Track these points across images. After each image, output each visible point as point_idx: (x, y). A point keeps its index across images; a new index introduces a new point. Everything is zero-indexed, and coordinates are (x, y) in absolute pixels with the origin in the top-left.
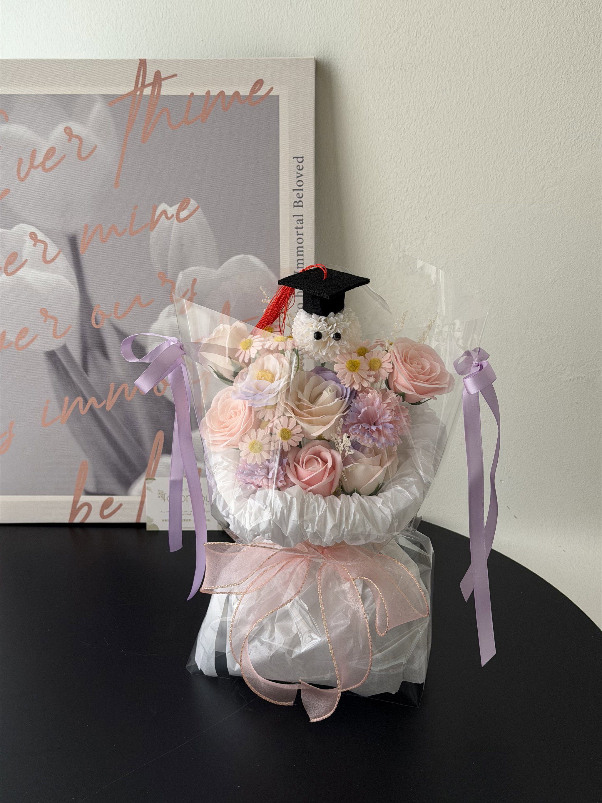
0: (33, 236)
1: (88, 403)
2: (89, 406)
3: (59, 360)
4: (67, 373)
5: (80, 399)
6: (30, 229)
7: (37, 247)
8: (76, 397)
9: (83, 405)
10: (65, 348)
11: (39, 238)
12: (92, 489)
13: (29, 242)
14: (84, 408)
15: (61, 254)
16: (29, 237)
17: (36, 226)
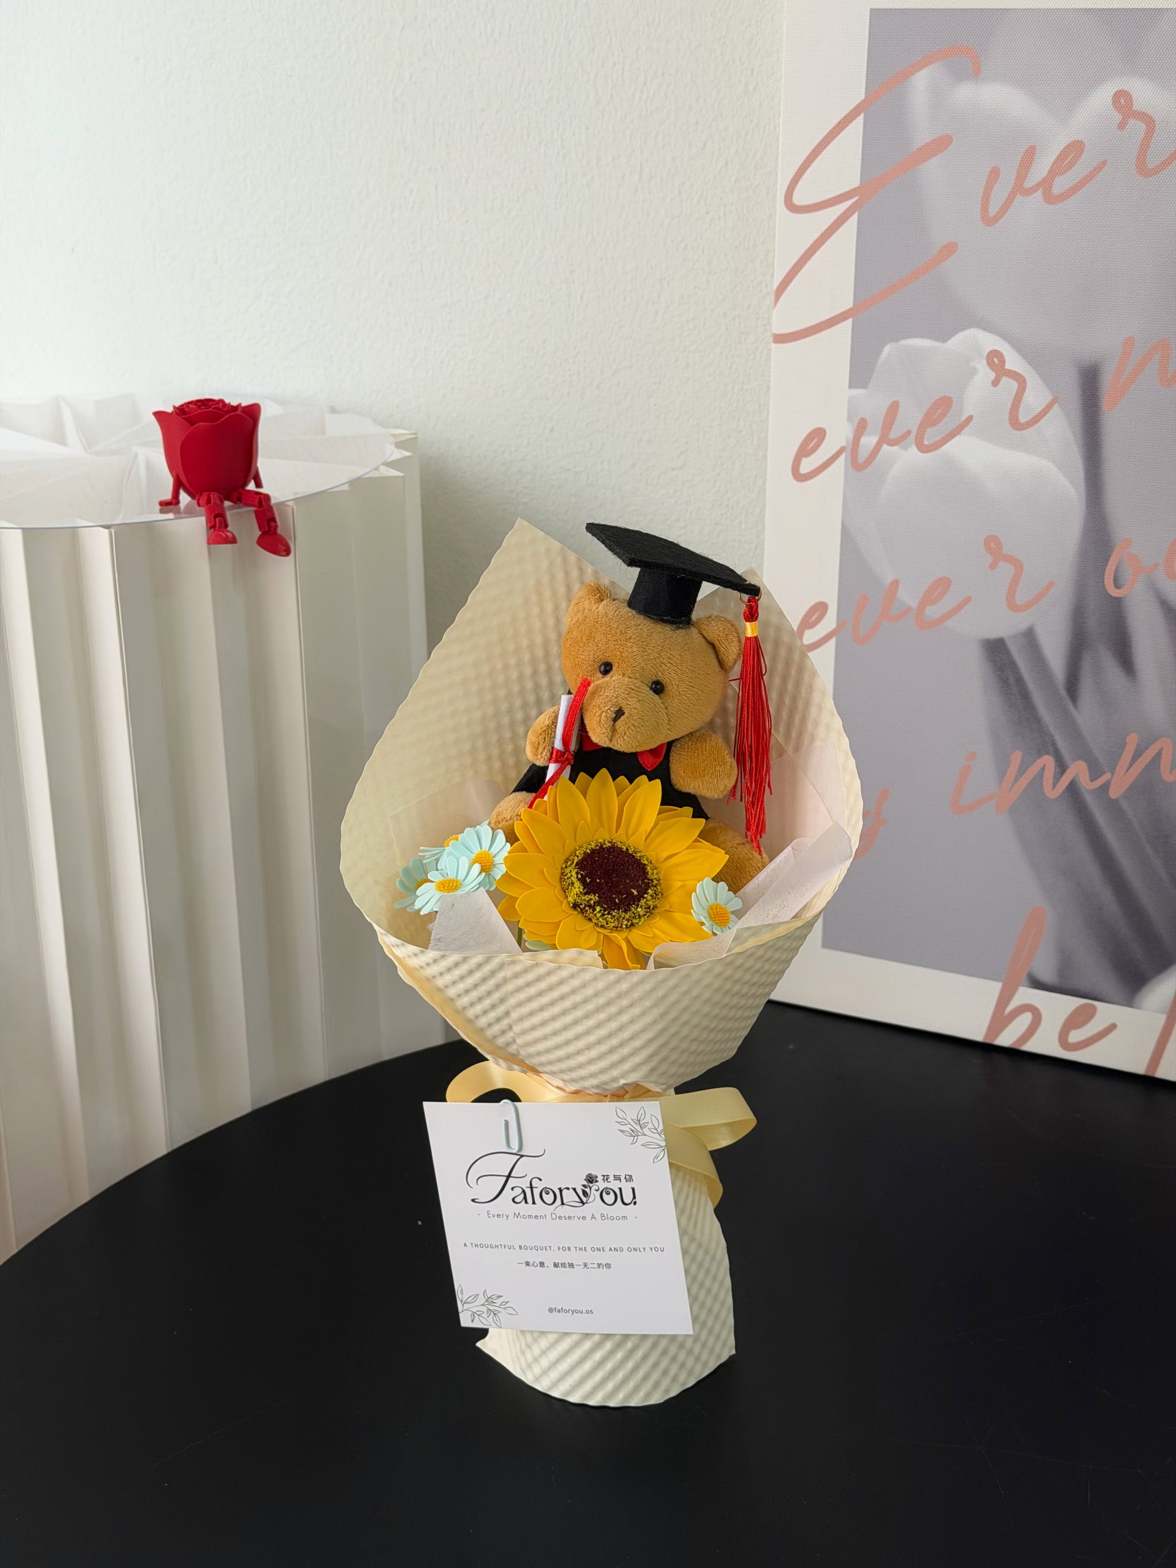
0: (995, 360)
1: (1068, 771)
2: (1067, 783)
3: (1013, 664)
4: (1025, 695)
5: (1048, 761)
6: (991, 342)
7: (999, 387)
8: (1040, 754)
9: (1054, 777)
10: (1030, 636)
11: (1008, 366)
12: (1048, 975)
13: (984, 374)
14: (1054, 785)
15: (1056, 407)
16: (985, 362)
17: (1004, 337)
